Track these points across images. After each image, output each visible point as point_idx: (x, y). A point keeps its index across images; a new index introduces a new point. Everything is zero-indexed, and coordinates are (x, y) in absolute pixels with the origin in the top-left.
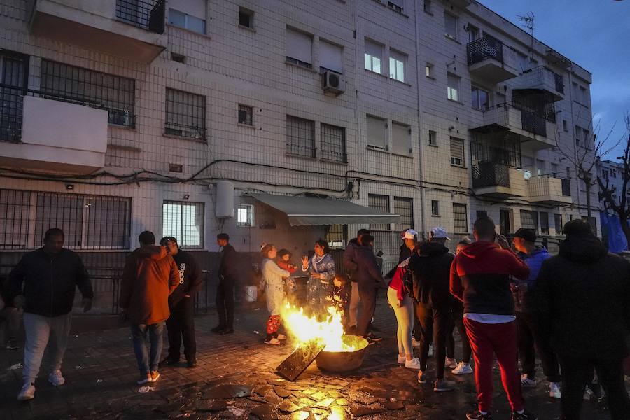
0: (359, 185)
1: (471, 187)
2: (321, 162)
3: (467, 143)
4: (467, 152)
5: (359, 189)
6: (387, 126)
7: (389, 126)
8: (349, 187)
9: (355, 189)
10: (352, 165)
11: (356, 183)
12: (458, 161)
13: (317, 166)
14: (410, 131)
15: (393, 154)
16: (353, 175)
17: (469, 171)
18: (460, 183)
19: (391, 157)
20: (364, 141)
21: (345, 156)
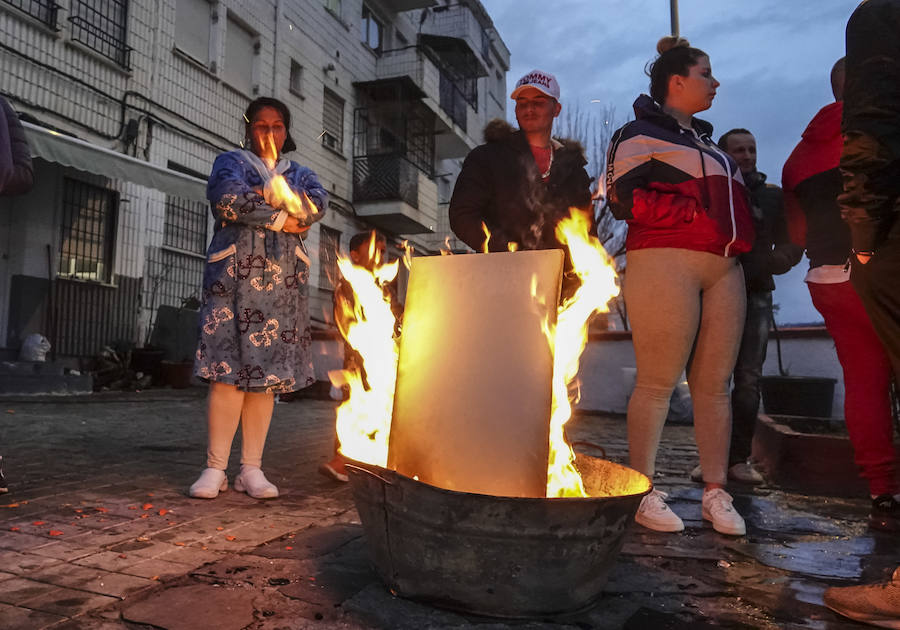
0: (150, 135)
1: (350, 200)
2: (68, 46)
3: (349, 108)
4: (348, 126)
5: (148, 144)
6: (215, 18)
7: (220, 18)
8: (128, 135)
9: (142, 141)
10: (139, 81)
11: (143, 127)
12: (332, 140)
13: (55, 54)
14: (257, 47)
15: (225, 85)
16: (139, 104)
17: (349, 166)
18: (334, 186)
19: (219, 89)
20: (169, 34)
21: (124, 50)
